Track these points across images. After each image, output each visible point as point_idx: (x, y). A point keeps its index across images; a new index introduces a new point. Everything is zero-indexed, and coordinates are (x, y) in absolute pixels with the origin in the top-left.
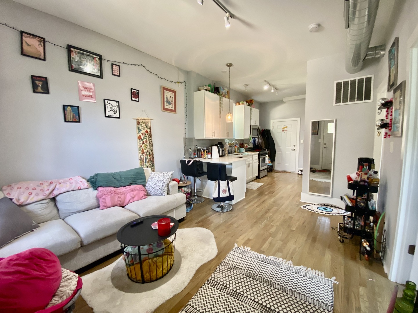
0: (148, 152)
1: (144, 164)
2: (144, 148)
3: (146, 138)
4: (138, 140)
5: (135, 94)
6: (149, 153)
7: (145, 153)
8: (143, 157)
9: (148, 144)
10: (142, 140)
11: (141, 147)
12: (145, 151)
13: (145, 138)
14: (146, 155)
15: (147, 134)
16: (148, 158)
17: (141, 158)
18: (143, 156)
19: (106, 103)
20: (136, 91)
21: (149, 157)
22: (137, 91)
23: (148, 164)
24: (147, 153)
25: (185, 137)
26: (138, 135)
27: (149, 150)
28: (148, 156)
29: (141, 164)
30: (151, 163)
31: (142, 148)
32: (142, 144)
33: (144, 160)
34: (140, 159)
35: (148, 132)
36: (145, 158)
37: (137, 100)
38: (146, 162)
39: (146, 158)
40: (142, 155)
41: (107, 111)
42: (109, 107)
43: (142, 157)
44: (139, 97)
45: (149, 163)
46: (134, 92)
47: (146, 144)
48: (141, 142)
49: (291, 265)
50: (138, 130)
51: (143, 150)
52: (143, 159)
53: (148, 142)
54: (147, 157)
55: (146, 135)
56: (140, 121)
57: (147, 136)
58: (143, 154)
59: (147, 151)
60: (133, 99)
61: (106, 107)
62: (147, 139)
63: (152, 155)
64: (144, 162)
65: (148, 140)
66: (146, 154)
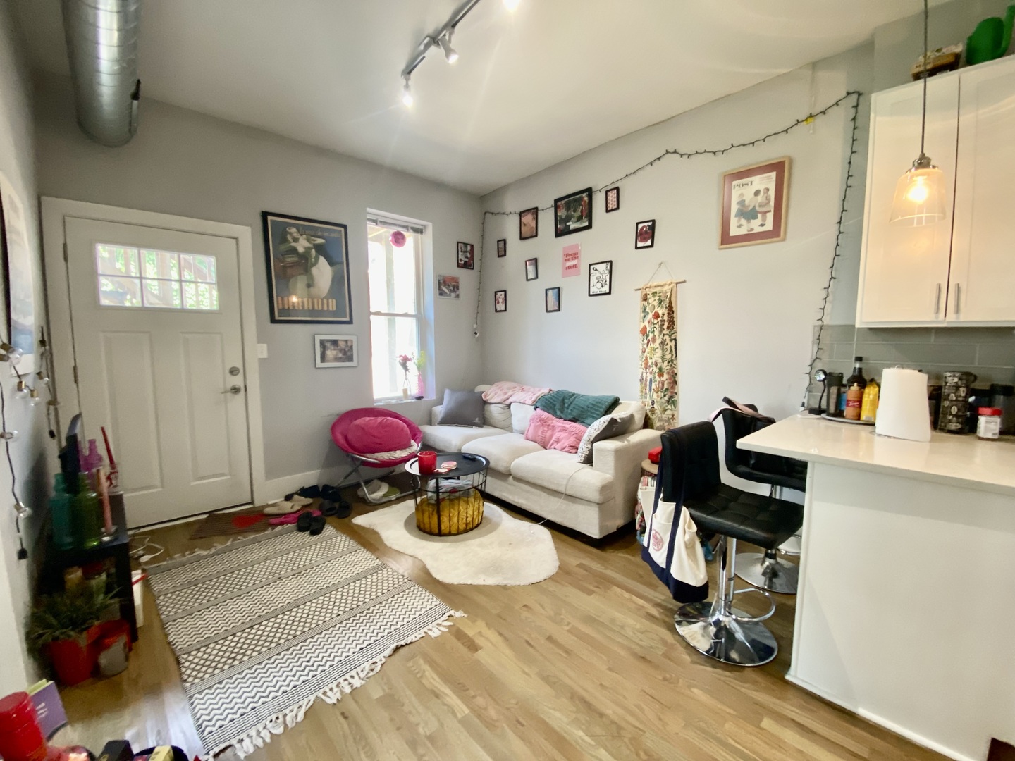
0: (656, 365)
1: (646, 393)
2: (648, 355)
3: (654, 331)
4: (641, 337)
5: (646, 231)
6: (660, 369)
7: (650, 367)
8: (646, 377)
9: (658, 346)
10: (648, 336)
11: (644, 352)
12: (650, 364)
13: (652, 332)
14: (652, 372)
15: (656, 321)
16: (655, 381)
17: (642, 377)
18: (647, 373)
19: (592, 271)
20: (646, 224)
21: (658, 379)
22: (650, 224)
23: (655, 395)
24: (654, 368)
25: (820, 323)
26: (642, 325)
27: (660, 360)
28: (656, 375)
29: (642, 392)
30: (665, 396)
31: (645, 354)
32: (645, 346)
33: (648, 383)
34: (640, 381)
35: (661, 315)
36: (648, 378)
37: (649, 243)
38: (650, 389)
39: (651, 379)
40: (644, 371)
41: (591, 285)
42: (595, 277)
43: (644, 375)
44: (653, 237)
45: (657, 392)
46: (642, 228)
47: (652, 345)
48: (646, 341)
49: (325, 693)
50: (642, 315)
51: (646, 359)
52: (646, 380)
53: (658, 341)
54: (655, 378)
55: (654, 324)
56: (648, 291)
57: (657, 326)
58: (646, 368)
59: (654, 361)
60: (640, 244)
61: (591, 277)
62: (657, 333)
63: (668, 373)
64: (648, 387)
65: (657, 337)
66: (651, 369)
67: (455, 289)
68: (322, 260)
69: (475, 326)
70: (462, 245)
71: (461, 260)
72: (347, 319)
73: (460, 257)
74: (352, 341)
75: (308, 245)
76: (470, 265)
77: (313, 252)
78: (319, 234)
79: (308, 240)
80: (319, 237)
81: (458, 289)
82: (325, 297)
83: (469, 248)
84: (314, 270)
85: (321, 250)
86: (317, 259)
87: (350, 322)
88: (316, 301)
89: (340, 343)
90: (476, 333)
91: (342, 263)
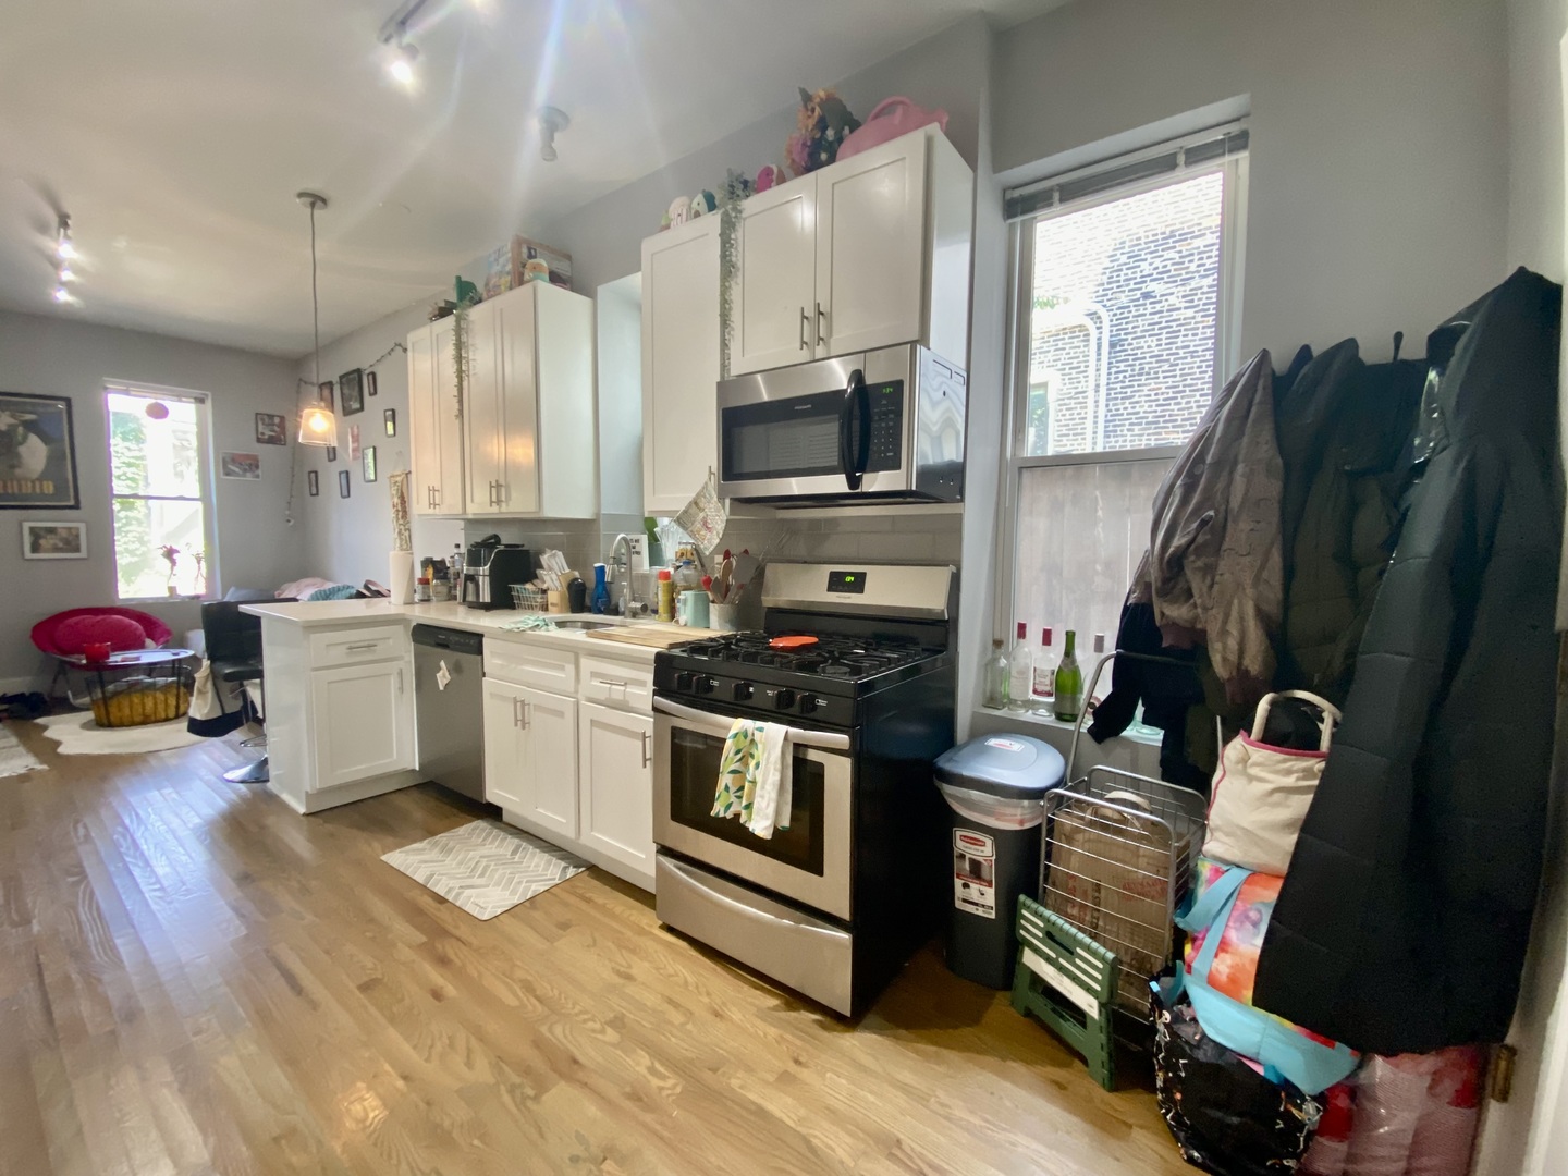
19: (365, 456)
20: (389, 412)
22: (391, 412)
41: (365, 470)
46: (388, 416)
53: (397, 531)
56: (392, 480)
61: (365, 463)
67: (253, 468)
68: (34, 440)
69: (287, 512)
70: (265, 417)
71: (263, 434)
72: (72, 503)
73: (260, 430)
74: (78, 529)
75: (12, 421)
76: (280, 440)
77: (20, 430)
78: (29, 408)
79: (13, 416)
80: (31, 413)
81: (257, 467)
82: (38, 479)
83: (277, 420)
84: (22, 449)
85: (31, 427)
86: (25, 438)
87: (77, 506)
88: (23, 483)
89: (60, 531)
90: (289, 521)
91: (63, 440)
